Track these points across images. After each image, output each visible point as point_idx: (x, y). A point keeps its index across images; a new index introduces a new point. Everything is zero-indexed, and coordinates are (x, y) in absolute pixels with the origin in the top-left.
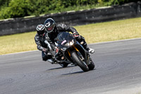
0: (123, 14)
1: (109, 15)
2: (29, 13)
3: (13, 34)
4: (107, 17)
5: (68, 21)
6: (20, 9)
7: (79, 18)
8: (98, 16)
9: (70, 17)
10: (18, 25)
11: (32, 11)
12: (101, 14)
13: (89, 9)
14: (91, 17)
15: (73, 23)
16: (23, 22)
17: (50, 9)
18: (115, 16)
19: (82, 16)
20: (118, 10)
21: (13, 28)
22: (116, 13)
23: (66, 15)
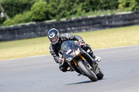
1: (129, 20)
2: (51, 17)
3: (34, 37)
5: (89, 25)
6: (42, 13)
7: (99, 23)
8: (119, 21)
9: (91, 22)
10: (39, 28)
11: (54, 16)
12: (121, 19)
14: (111, 22)
15: (93, 27)
16: (44, 26)
17: (71, 14)
19: (103, 21)
21: (34, 31)
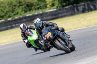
0: (65, 14)
4: (54, 17)
13: (41, 12)
18: (60, 15)
20: (61, 11)
22: (61, 13)
23: (26, 18)
